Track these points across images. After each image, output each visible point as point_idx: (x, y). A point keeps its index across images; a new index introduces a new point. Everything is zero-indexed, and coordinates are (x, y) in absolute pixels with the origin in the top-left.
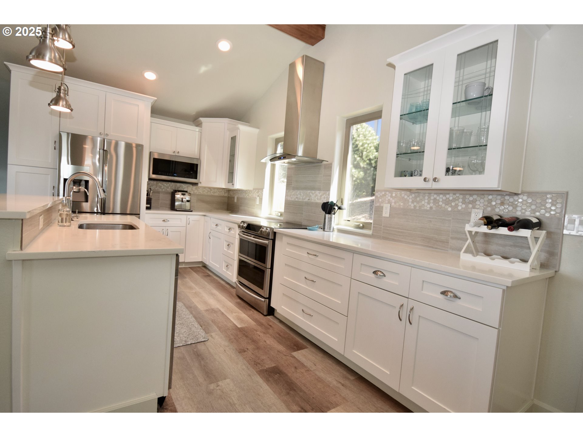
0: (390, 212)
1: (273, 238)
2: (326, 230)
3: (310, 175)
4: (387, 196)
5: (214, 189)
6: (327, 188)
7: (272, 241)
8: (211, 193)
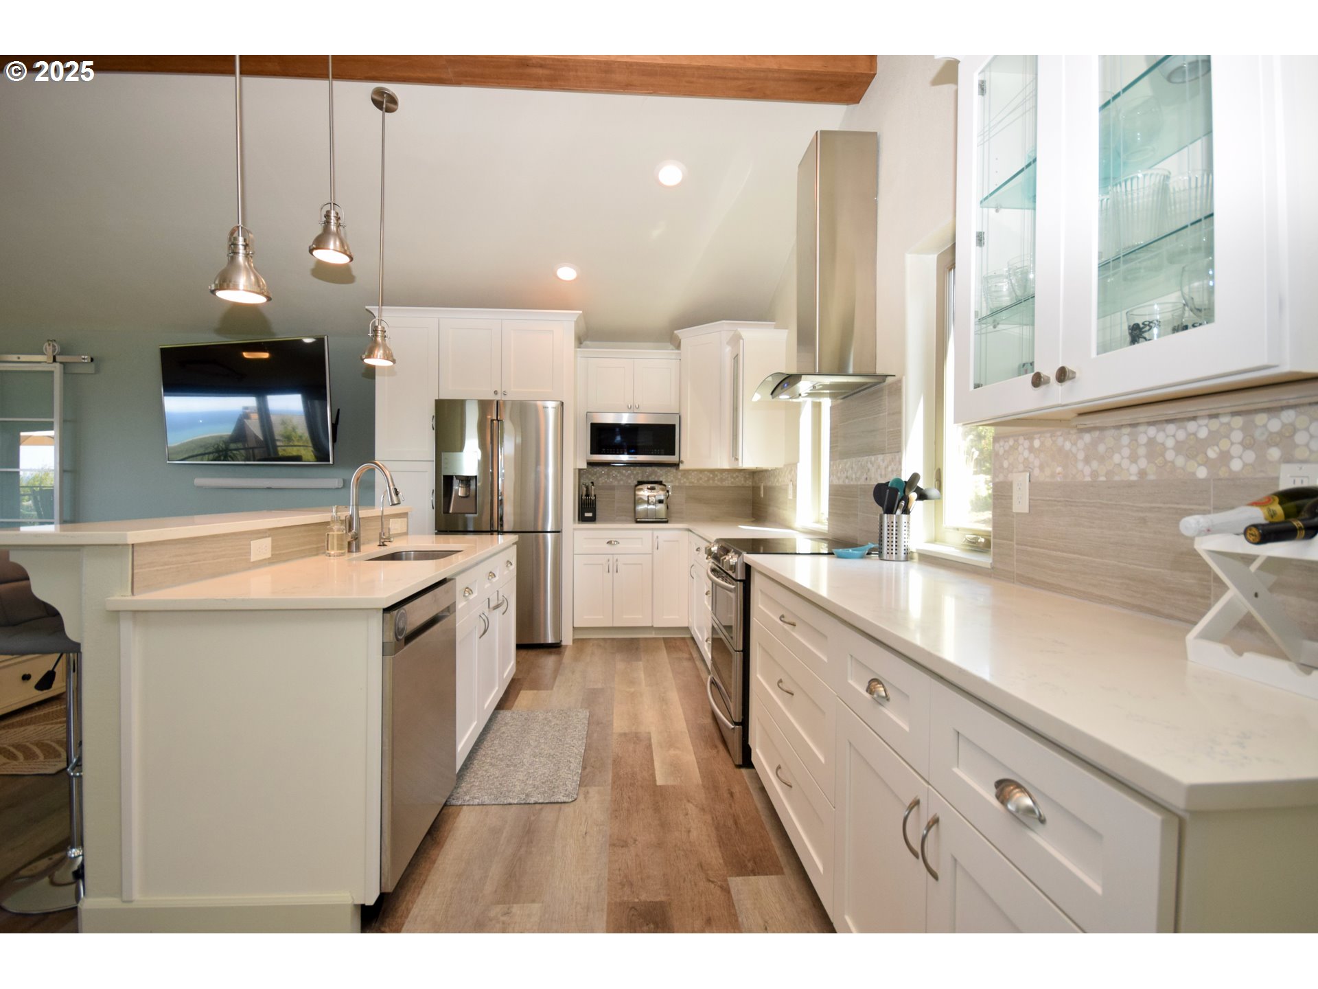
0: (1030, 499)
1: (744, 578)
2: (885, 558)
3: (865, 418)
4: (1020, 448)
5: (721, 474)
6: (895, 446)
7: (742, 583)
8: (716, 482)
